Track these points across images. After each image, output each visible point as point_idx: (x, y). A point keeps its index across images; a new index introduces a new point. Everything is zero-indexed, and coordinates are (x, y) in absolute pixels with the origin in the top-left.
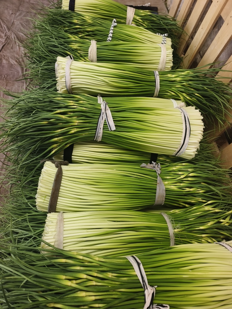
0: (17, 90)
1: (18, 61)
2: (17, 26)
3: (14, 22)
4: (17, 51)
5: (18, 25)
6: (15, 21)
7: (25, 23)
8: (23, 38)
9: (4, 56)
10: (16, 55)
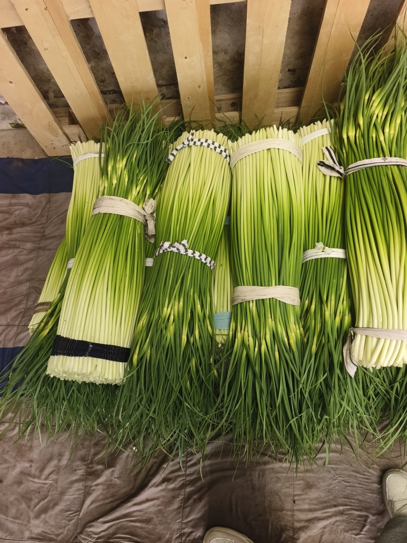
0: (288, 482)
1: (196, 496)
2: (52, 523)
3: (34, 536)
4: (159, 505)
5: (46, 522)
6: (27, 534)
7: (33, 503)
8: (101, 497)
9: (181, 535)
10: (176, 505)
